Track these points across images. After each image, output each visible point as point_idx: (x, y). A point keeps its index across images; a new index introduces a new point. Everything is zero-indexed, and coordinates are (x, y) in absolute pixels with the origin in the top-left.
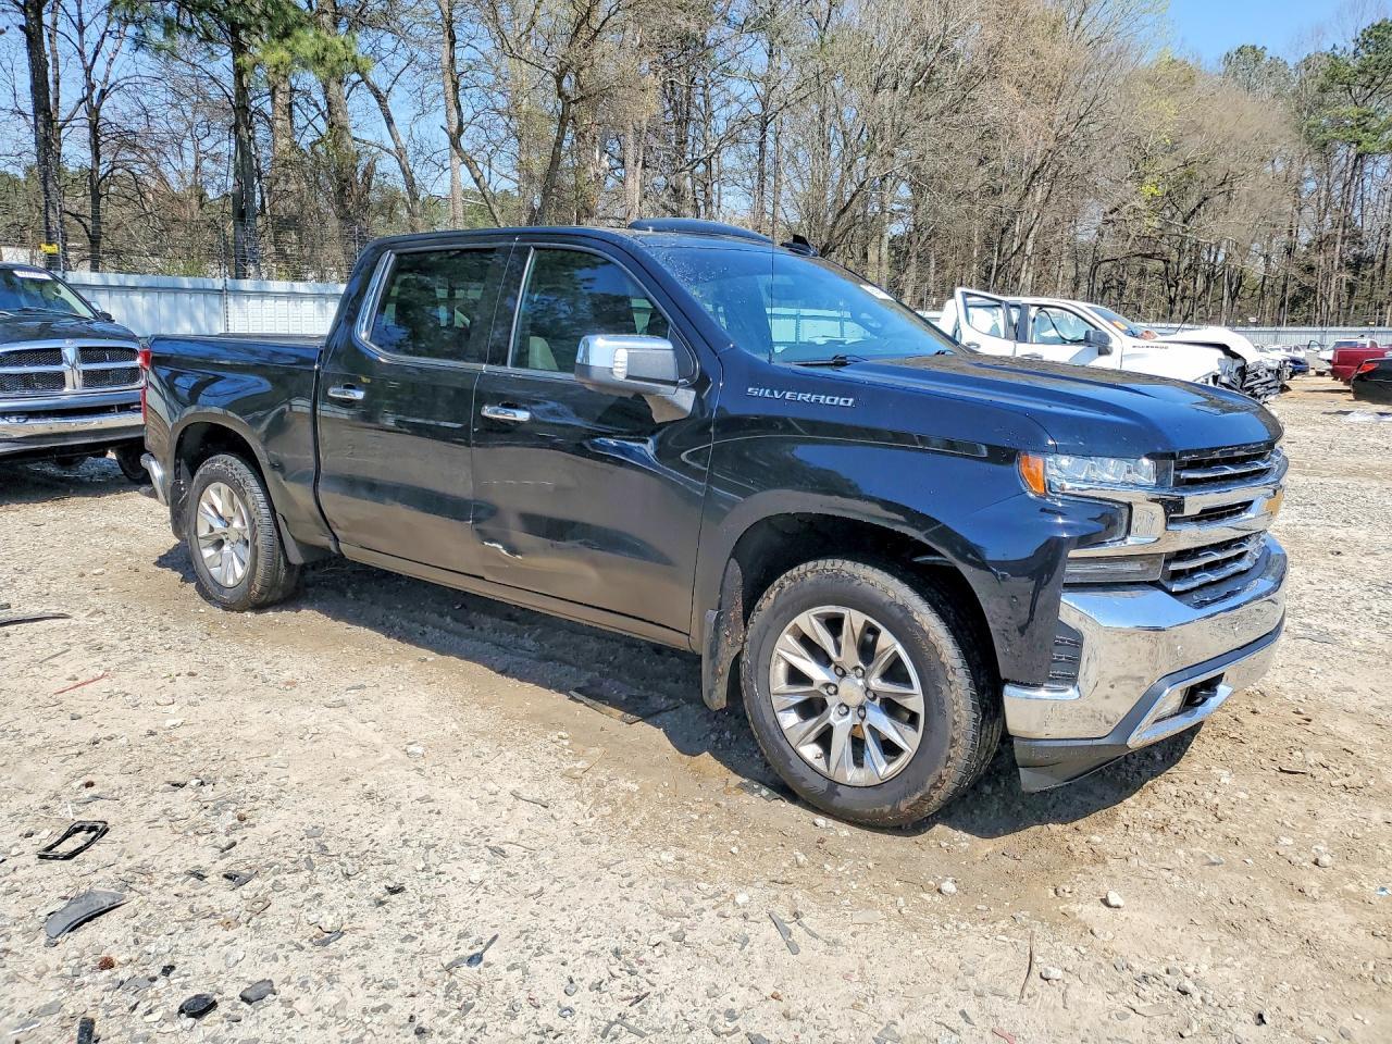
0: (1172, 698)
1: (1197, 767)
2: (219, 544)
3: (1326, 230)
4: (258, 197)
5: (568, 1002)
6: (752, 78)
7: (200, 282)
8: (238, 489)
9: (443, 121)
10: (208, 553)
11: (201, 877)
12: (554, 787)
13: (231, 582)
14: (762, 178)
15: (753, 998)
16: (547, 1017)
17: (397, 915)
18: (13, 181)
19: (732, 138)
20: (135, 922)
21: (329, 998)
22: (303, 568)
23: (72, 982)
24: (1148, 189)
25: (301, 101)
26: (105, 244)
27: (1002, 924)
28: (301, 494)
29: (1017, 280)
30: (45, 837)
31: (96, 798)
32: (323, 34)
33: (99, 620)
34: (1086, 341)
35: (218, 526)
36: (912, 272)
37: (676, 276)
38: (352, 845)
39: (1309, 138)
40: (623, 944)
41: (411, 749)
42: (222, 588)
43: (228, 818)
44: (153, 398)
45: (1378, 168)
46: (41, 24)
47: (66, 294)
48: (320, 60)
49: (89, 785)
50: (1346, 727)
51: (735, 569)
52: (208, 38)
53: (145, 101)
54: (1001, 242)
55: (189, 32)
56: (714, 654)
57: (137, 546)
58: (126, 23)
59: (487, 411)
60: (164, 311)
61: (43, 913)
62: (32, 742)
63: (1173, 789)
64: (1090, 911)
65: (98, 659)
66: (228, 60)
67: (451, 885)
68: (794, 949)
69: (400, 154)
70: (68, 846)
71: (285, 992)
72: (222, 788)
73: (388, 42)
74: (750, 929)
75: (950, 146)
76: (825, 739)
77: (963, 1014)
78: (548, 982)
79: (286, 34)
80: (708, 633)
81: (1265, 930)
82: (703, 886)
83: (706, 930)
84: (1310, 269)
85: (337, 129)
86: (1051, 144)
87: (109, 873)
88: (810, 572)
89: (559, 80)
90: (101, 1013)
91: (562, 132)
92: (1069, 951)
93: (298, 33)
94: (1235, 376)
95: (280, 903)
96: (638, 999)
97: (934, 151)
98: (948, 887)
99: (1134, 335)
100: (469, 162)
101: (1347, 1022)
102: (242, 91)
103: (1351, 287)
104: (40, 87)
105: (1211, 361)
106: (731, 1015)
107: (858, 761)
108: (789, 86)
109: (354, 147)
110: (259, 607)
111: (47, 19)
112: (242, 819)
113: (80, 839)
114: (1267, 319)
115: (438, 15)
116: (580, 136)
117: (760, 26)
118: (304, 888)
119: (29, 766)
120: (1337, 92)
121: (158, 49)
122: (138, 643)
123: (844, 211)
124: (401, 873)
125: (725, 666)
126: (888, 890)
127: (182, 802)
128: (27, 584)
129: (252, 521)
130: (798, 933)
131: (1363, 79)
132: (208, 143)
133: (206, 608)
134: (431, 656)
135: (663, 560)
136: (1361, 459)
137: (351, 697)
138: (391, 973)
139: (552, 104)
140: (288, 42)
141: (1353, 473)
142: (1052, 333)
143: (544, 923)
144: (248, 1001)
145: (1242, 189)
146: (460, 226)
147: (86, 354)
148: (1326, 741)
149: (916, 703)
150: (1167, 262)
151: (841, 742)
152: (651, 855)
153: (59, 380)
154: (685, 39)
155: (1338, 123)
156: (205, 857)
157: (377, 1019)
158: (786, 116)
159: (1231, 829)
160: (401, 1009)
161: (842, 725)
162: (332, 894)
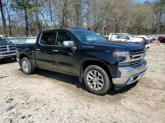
0: (132, 79)
1: (137, 87)
2: (25, 67)
3: (157, 23)
4: (29, 27)
5: (64, 115)
6: (86, 9)
7: (23, 38)
8: (27, 61)
9: (50, 17)
10: (24, 68)
11: (24, 104)
12: (63, 92)
13: (27, 72)
14: (88, 21)
15: (84, 114)
16: (61, 117)
17: (45, 107)
18: (1, 27)
19: (84, 16)
20: (16, 109)
21: (37, 116)
22: (35, 70)
23: (10, 115)
24: (135, 19)
25: (33, 15)
26: (12, 34)
27: (113, 105)
28: (34, 61)
29: (119, 31)
30: (7, 100)
31: (12, 96)
32: (35, 8)
33: (12, 77)
34: (126, 38)
35: (25, 65)
36: (107, 31)
37: (74, 34)
38: (40, 100)
39: (155, 12)
40: (70, 109)
41: (47, 89)
42: (26, 72)
43: (27, 98)
44: (17, 51)
45: (163, 15)
46: (2, 9)
47: (7, 40)
48: (35, 11)
49: (11, 95)
50: (155, 81)
51: (82, 67)
52: (22, 9)
53: (15, 17)
54: (117, 27)
55: (19, 8)
56: (80, 77)
57: (16, 68)
58: (12, 8)
59: (53, 51)
60: (19, 41)
61: (6, 108)
62: (5, 90)
63: (134, 89)
64: (123, 103)
65: (12, 81)
66: (24, 11)
67: (51, 104)
68: (89, 109)
69: (45, 21)
70: (9, 101)
71: (33, 115)
72: (26, 94)
73: (43, 8)
74: (84, 107)
75: (110, 16)
76: (93, 85)
77: (108, 115)
78: (62, 113)
79: (31, 8)
80: (79, 74)
81: (143, 104)
82: (79, 102)
83: (79, 107)
84: (156, 27)
85: (38, 18)
86: (123, 15)
87: (14, 104)
88: (90, 67)
89: (63, 11)
90: (13, 119)
91: (64, 17)
92: (120, 107)
93: (32, 8)
94: (145, 41)
95: (32, 106)
96: (71, 115)
97: (108, 16)
98: (107, 101)
99: (132, 37)
100: (53, 22)
101: (152, 114)
102: (26, 15)
103: (161, 29)
104: (3, 16)
105: (142, 39)
106: (82, 116)
107: (97, 88)
108: (91, 10)
109: (40, 21)
110: (30, 74)
111: (3, 8)
112: (28, 97)
113: (10, 100)
114: (150, 34)
115: (48, 4)
116: (66, 18)
117: (87, 3)
118: (35, 104)
119: (5, 93)
120: (158, 6)
121: (16, 11)
122: (16, 79)
123: (98, 24)
124: (46, 103)
125: (82, 78)
126: (100, 102)
127: (21, 96)
128: (4, 73)
129: (28, 65)
130: (90, 107)
131: (161, 4)
132: (23, 21)
133: (24, 75)
134: (49, 79)
135: (74, 66)
136: (161, 50)
137: (40, 84)
138: (44, 113)
139: (62, 14)
140: (31, 9)
141: (159, 52)
142: (122, 37)
143: (61, 107)
144: (29, 117)
145: (147, 18)
146: (53, 29)
147: (10, 47)
148: (153, 83)
149: (103, 81)
150: (138, 28)
151: (95, 86)
152: (74, 99)
153: (7, 50)
154: (78, 5)
155: (158, 10)
156: (24, 102)
157: (43, 118)
158: (90, 13)
159: (140, 93)
160: (45, 117)
161: (95, 84)
162: (38, 105)
